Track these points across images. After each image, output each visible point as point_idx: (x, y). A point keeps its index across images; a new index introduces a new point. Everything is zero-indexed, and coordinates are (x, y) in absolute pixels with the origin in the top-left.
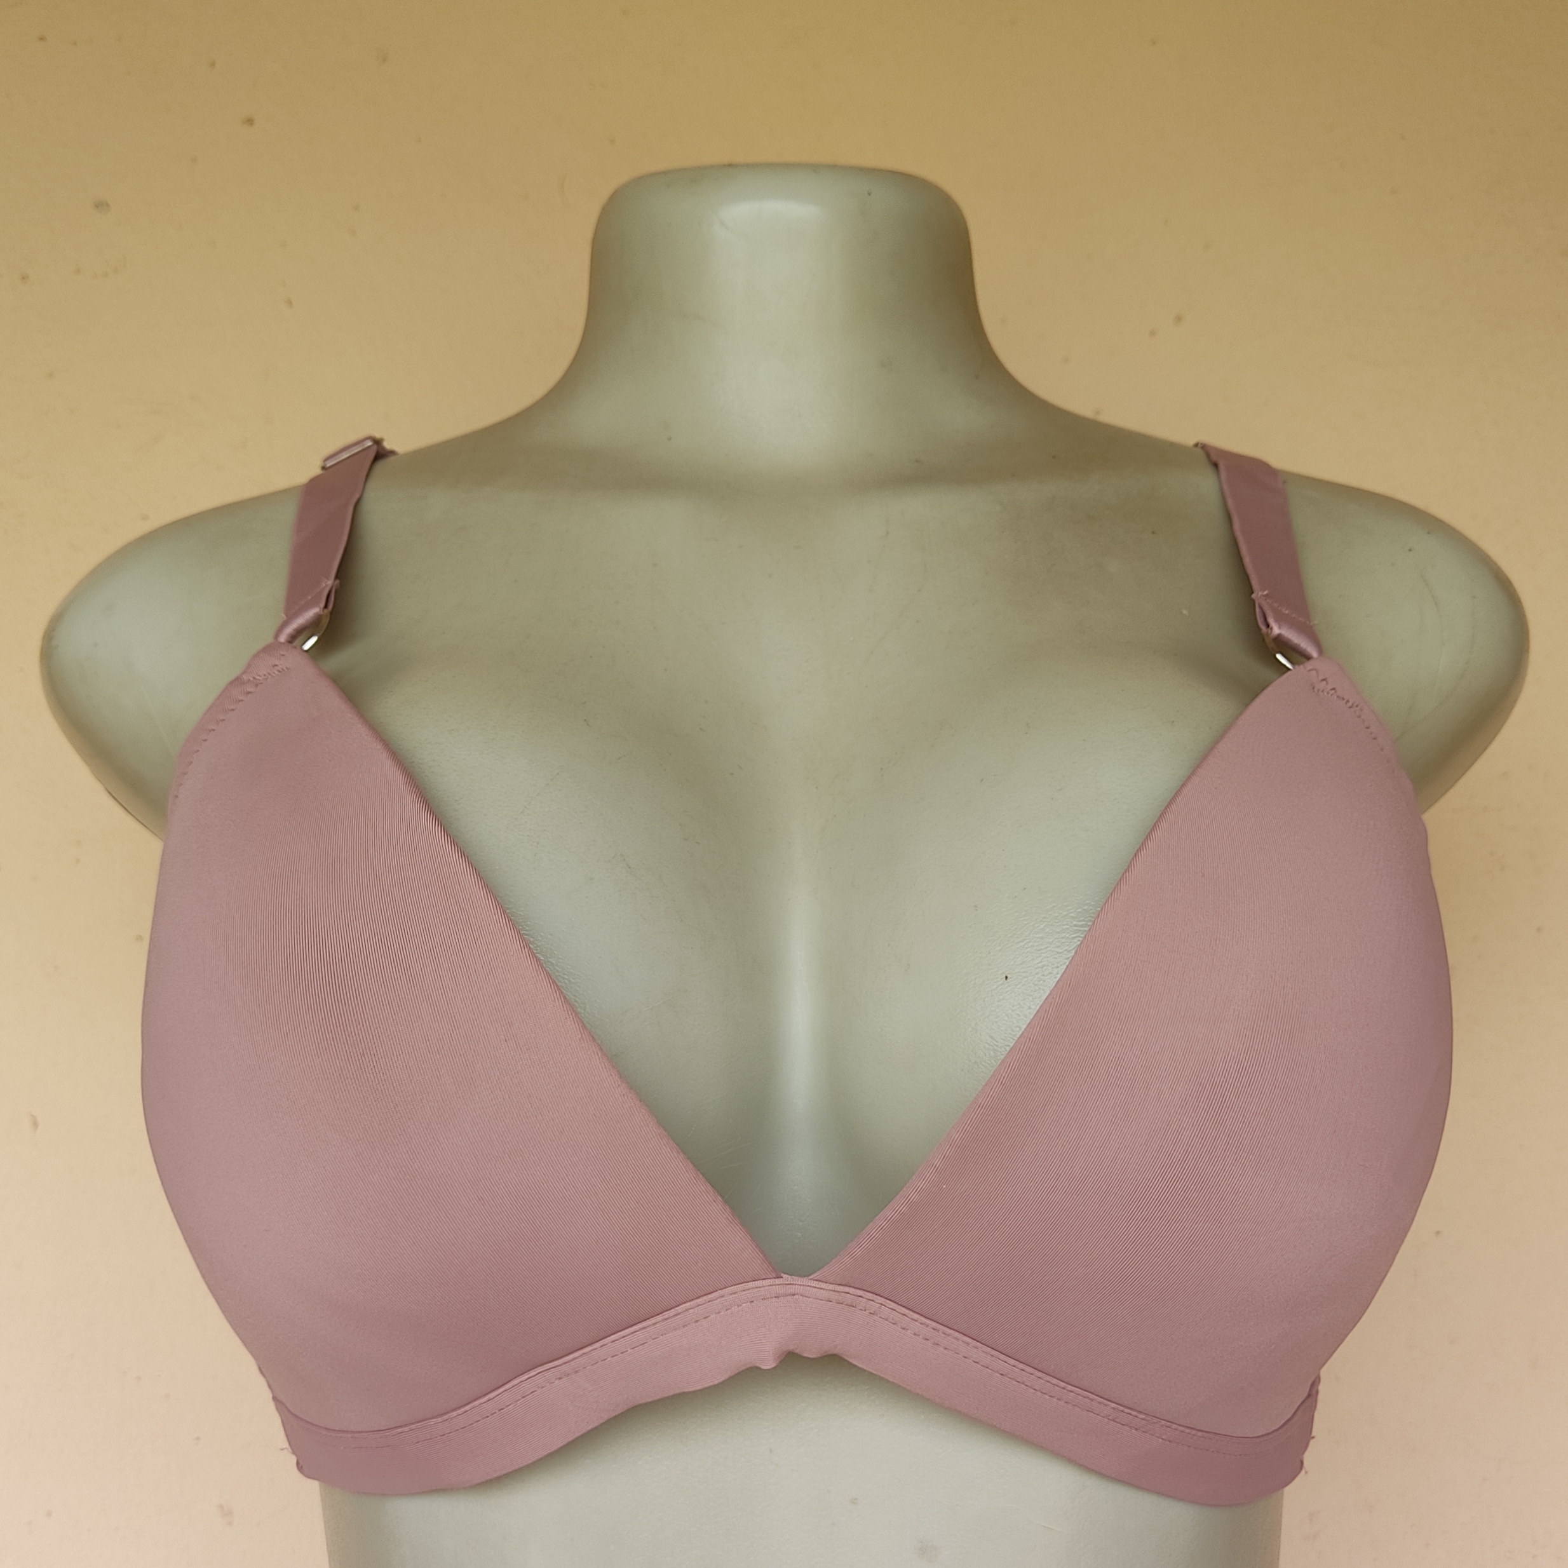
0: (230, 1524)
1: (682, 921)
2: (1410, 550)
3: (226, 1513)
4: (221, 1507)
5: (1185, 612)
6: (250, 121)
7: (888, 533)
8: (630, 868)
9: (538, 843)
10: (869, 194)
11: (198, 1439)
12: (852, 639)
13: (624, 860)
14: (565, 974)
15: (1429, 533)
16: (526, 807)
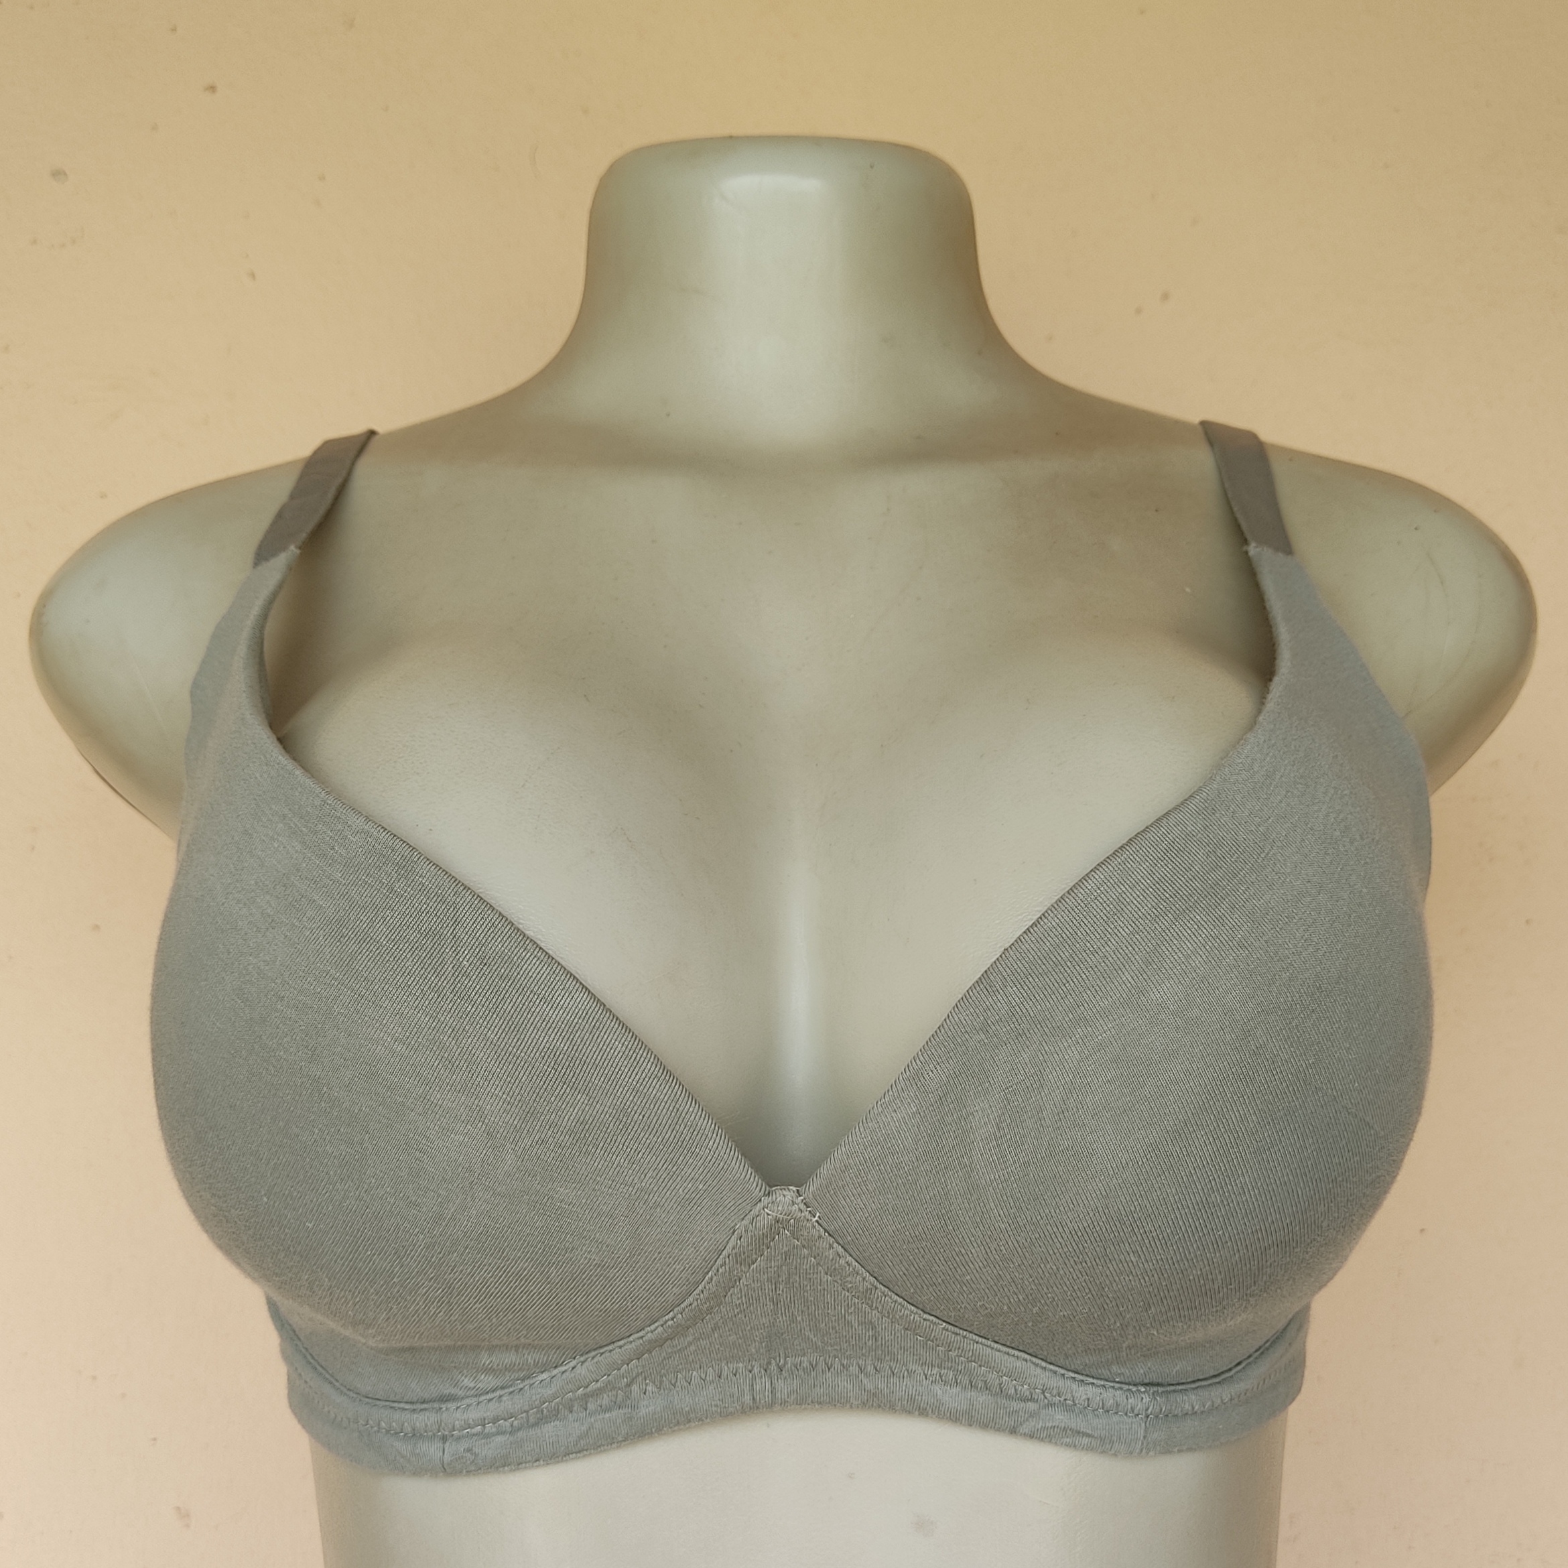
0: (188, 1526)
1: (682, 895)
2: (1416, 529)
3: (183, 1515)
4: (178, 1509)
5: (1188, 590)
6: (212, 89)
7: (888, 510)
8: (630, 841)
9: (539, 816)
10: (872, 167)
11: (155, 1439)
12: (852, 616)
13: (625, 834)
14: (566, 946)
15: (1435, 511)
16: (526, 781)
